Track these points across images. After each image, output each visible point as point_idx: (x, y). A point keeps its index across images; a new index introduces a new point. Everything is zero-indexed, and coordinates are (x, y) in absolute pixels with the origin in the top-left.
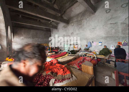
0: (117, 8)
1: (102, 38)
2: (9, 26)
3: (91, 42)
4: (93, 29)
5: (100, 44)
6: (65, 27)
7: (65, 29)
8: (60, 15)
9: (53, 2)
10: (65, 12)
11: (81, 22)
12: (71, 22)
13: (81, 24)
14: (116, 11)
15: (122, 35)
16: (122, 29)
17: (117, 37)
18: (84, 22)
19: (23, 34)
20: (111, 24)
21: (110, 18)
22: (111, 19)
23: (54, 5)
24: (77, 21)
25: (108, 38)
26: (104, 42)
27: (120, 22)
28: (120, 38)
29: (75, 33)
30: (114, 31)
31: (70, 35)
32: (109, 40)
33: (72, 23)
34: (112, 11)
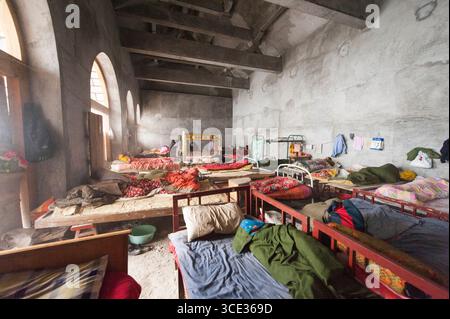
1: (388, 123)
2: (129, 92)
3: (348, 137)
4: (359, 86)
5: (377, 144)
6: (270, 82)
7: (270, 88)
8: (250, 44)
9: (227, 11)
10: (266, 32)
11: (322, 61)
12: (288, 64)
13: (319, 70)
18: (333, 63)
19: (160, 106)
20: (430, 64)
21: (428, 41)
22: (432, 43)
23: (230, 17)
24: (308, 60)
25: (410, 124)
26: (392, 136)
29: (298, 104)
30: (437, 94)
31: (283, 108)
32: (413, 129)
33: (292, 66)
34: (441, 11)
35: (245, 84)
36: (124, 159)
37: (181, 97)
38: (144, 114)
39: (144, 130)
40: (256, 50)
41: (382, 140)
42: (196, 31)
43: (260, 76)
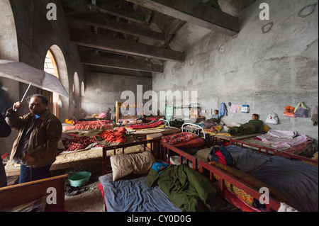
0: (289, 18)
1: (251, 95)
2: (76, 74)
3: (227, 105)
4: (232, 72)
5: (245, 109)
6: (177, 68)
7: (177, 72)
8: (163, 43)
9: (147, 20)
10: (173, 36)
11: (209, 55)
12: (188, 57)
13: (208, 61)
14: (285, 26)
15: (298, 90)
16: (297, 74)
17: (285, 93)
18: (215, 56)
19: (100, 83)
20: (272, 59)
21: (270, 46)
22: (272, 47)
23: (149, 25)
24: (201, 54)
25: (264, 96)
26: (254, 104)
27: (293, 54)
28: (290, 97)
29: (195, 83)
30: (277, 77)
31: (186, 86)
32: (265, 99)
33: (191, 58)
34: (275, 28)
35: (160, 69)
36: (70, 122)
37: (115, 77)
38: (88, 89)
39: (87, 101)
40: (167, 47)
41: (248, 106)
42: (126, 33)
43: (170, 64)
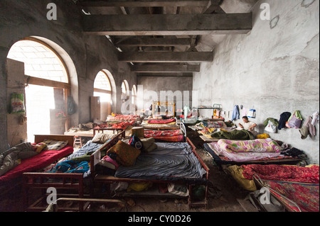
0: (293, 9)
1: (258, 99)
3: (240, 107)
4: (245, 72)
5: (251, 114)
6: (208, 67)
7: (208, 71)
8: (189, 46)
11: (230, 54)
13: (228, 61)
14: (289, 19)
15: (296, 96)
16: (297, 77)
17: (285, 99)
18: (234, 53)
20: (277, 59)
21: (275, 43)
22: (277, 45)
24: (224, 53)
25: (267, 100)
26: (259, 109)
27: (295, 53)
28: (289, 104)
29: (219, 83)
30: (279, 80)
31: (213, 85)
32: (268, 105)
33: (218, 56)
34: (281, 22)
40: (193, 50)
